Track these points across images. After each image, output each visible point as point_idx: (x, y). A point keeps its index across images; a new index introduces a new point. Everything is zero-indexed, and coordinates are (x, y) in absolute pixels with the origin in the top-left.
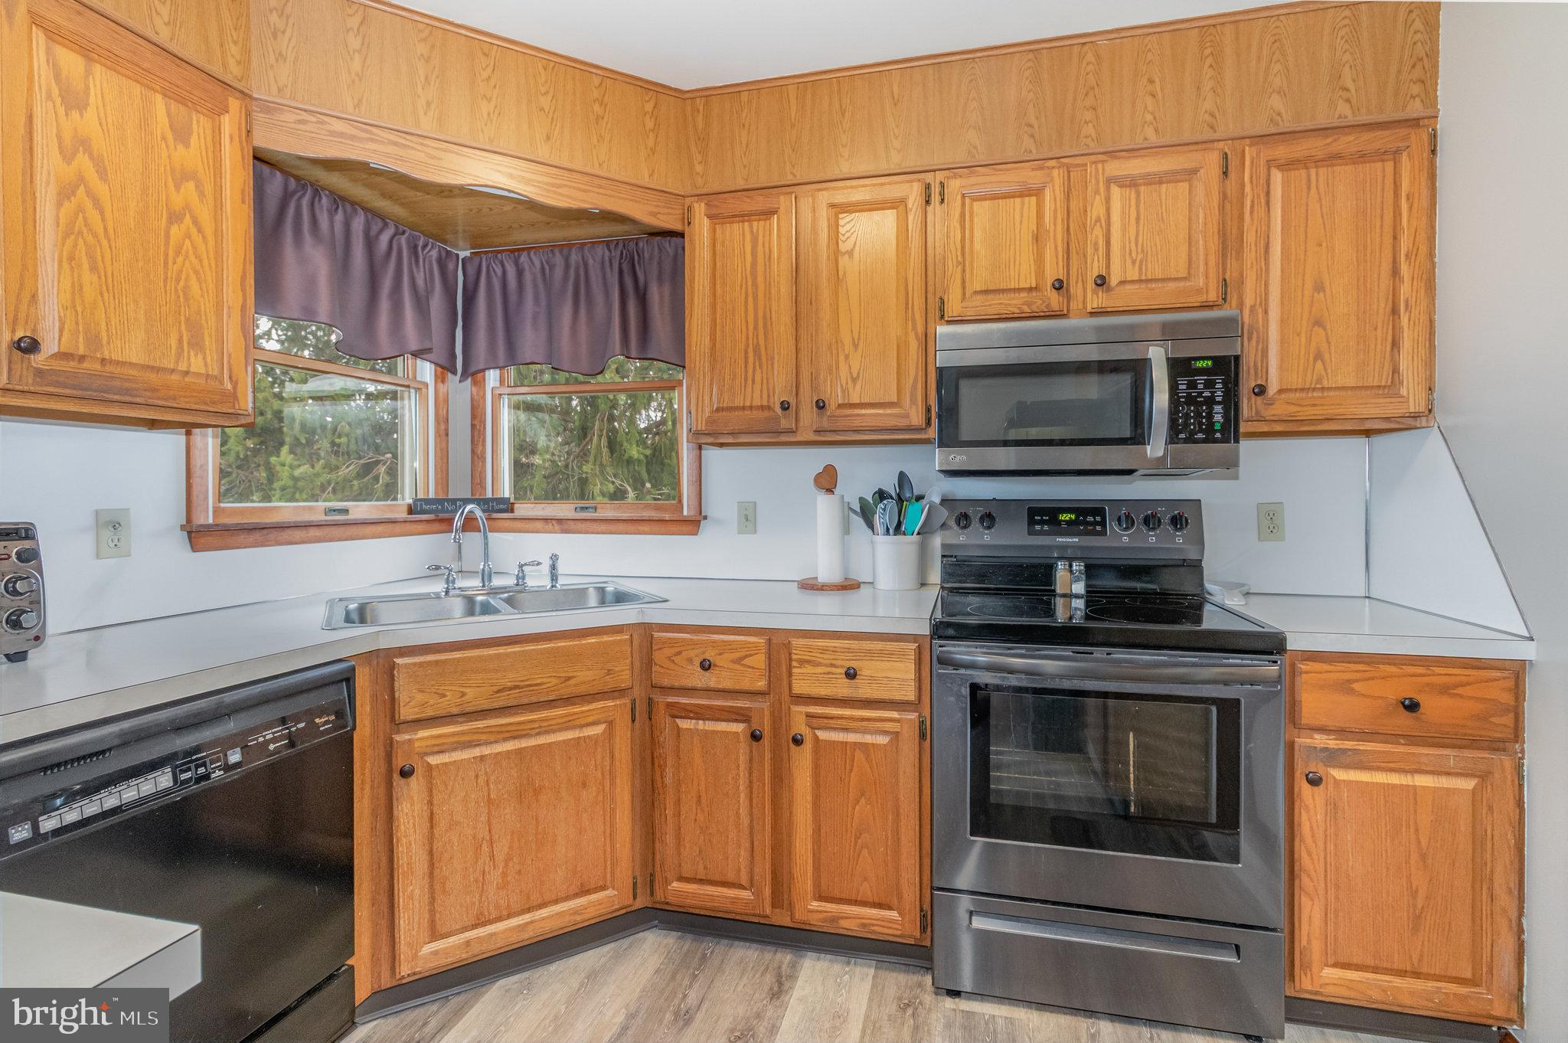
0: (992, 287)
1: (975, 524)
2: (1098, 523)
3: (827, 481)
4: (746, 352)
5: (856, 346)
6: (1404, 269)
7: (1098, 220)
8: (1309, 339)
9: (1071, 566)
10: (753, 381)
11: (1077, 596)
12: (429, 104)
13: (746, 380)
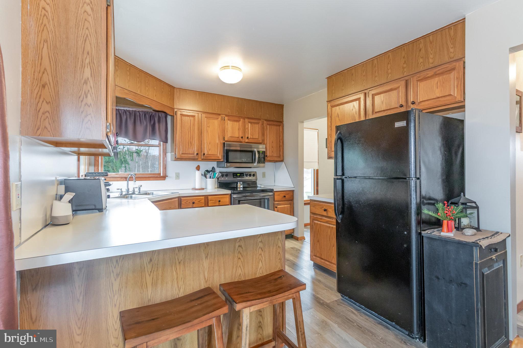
0: (232, 136)
1: (225, 176)
2: (243, 176)
3: (198, 168)
4: (189, 143)
5: (210, 144)
6: (281, 141)
7: (247, 128)
8: (272, 149)
9: (240, 183)
10: (190, 149)
11: (241, 188)
12: (139, 87)
13: (188, 148)
